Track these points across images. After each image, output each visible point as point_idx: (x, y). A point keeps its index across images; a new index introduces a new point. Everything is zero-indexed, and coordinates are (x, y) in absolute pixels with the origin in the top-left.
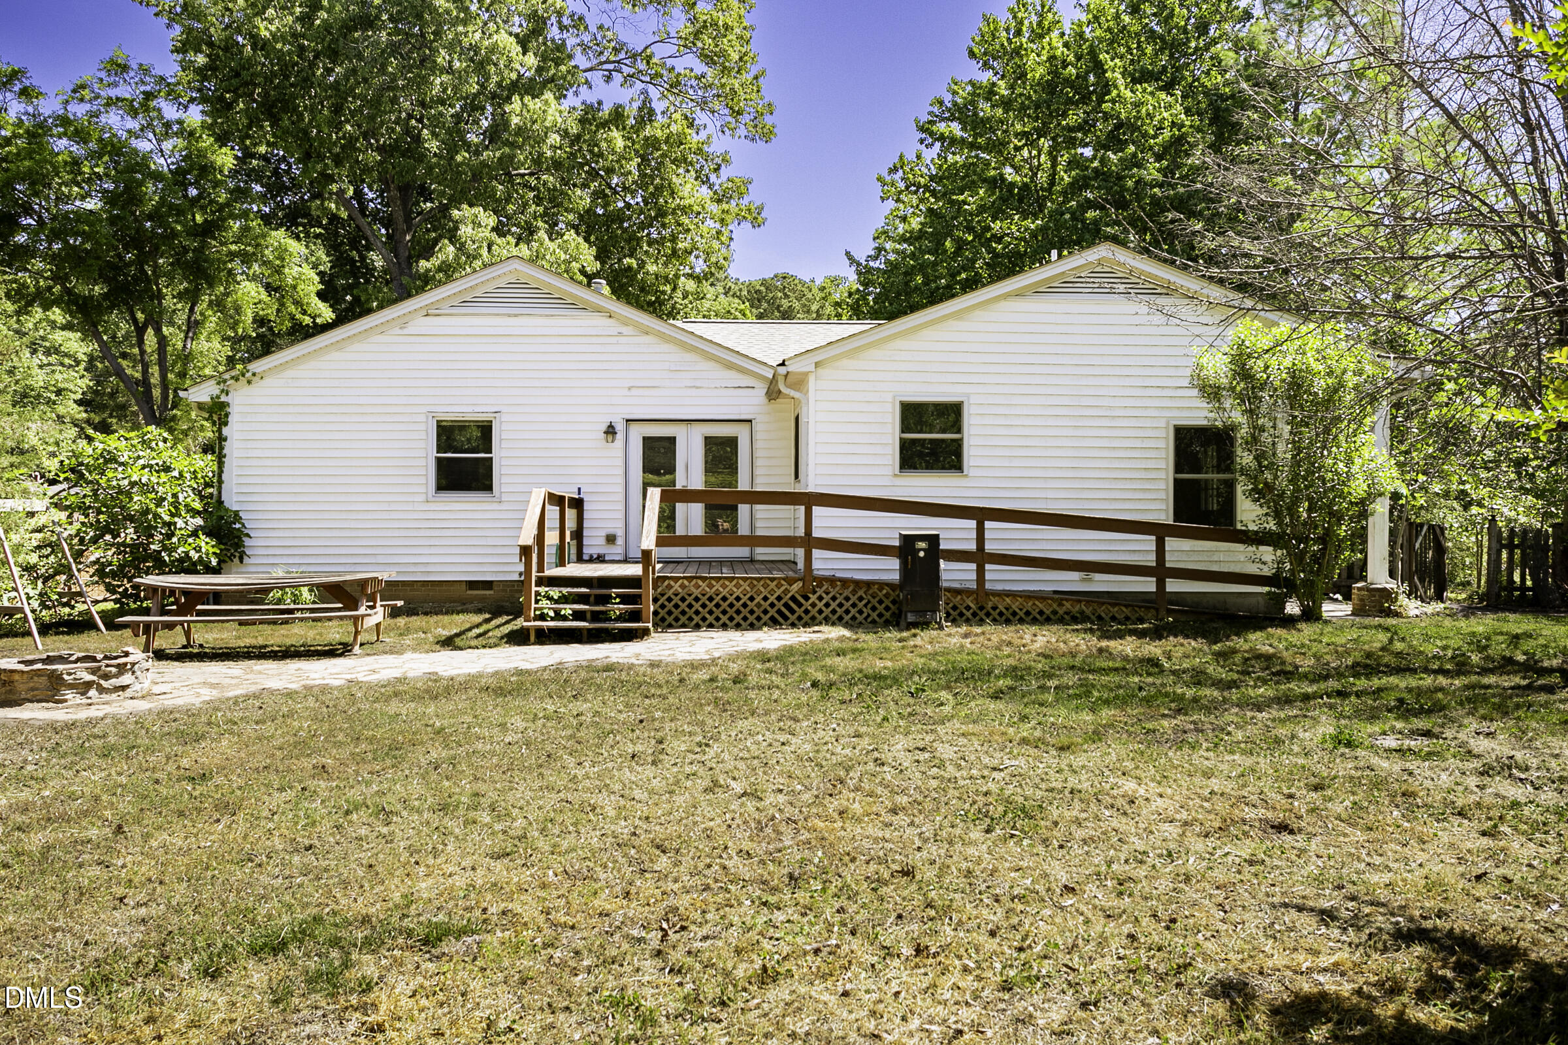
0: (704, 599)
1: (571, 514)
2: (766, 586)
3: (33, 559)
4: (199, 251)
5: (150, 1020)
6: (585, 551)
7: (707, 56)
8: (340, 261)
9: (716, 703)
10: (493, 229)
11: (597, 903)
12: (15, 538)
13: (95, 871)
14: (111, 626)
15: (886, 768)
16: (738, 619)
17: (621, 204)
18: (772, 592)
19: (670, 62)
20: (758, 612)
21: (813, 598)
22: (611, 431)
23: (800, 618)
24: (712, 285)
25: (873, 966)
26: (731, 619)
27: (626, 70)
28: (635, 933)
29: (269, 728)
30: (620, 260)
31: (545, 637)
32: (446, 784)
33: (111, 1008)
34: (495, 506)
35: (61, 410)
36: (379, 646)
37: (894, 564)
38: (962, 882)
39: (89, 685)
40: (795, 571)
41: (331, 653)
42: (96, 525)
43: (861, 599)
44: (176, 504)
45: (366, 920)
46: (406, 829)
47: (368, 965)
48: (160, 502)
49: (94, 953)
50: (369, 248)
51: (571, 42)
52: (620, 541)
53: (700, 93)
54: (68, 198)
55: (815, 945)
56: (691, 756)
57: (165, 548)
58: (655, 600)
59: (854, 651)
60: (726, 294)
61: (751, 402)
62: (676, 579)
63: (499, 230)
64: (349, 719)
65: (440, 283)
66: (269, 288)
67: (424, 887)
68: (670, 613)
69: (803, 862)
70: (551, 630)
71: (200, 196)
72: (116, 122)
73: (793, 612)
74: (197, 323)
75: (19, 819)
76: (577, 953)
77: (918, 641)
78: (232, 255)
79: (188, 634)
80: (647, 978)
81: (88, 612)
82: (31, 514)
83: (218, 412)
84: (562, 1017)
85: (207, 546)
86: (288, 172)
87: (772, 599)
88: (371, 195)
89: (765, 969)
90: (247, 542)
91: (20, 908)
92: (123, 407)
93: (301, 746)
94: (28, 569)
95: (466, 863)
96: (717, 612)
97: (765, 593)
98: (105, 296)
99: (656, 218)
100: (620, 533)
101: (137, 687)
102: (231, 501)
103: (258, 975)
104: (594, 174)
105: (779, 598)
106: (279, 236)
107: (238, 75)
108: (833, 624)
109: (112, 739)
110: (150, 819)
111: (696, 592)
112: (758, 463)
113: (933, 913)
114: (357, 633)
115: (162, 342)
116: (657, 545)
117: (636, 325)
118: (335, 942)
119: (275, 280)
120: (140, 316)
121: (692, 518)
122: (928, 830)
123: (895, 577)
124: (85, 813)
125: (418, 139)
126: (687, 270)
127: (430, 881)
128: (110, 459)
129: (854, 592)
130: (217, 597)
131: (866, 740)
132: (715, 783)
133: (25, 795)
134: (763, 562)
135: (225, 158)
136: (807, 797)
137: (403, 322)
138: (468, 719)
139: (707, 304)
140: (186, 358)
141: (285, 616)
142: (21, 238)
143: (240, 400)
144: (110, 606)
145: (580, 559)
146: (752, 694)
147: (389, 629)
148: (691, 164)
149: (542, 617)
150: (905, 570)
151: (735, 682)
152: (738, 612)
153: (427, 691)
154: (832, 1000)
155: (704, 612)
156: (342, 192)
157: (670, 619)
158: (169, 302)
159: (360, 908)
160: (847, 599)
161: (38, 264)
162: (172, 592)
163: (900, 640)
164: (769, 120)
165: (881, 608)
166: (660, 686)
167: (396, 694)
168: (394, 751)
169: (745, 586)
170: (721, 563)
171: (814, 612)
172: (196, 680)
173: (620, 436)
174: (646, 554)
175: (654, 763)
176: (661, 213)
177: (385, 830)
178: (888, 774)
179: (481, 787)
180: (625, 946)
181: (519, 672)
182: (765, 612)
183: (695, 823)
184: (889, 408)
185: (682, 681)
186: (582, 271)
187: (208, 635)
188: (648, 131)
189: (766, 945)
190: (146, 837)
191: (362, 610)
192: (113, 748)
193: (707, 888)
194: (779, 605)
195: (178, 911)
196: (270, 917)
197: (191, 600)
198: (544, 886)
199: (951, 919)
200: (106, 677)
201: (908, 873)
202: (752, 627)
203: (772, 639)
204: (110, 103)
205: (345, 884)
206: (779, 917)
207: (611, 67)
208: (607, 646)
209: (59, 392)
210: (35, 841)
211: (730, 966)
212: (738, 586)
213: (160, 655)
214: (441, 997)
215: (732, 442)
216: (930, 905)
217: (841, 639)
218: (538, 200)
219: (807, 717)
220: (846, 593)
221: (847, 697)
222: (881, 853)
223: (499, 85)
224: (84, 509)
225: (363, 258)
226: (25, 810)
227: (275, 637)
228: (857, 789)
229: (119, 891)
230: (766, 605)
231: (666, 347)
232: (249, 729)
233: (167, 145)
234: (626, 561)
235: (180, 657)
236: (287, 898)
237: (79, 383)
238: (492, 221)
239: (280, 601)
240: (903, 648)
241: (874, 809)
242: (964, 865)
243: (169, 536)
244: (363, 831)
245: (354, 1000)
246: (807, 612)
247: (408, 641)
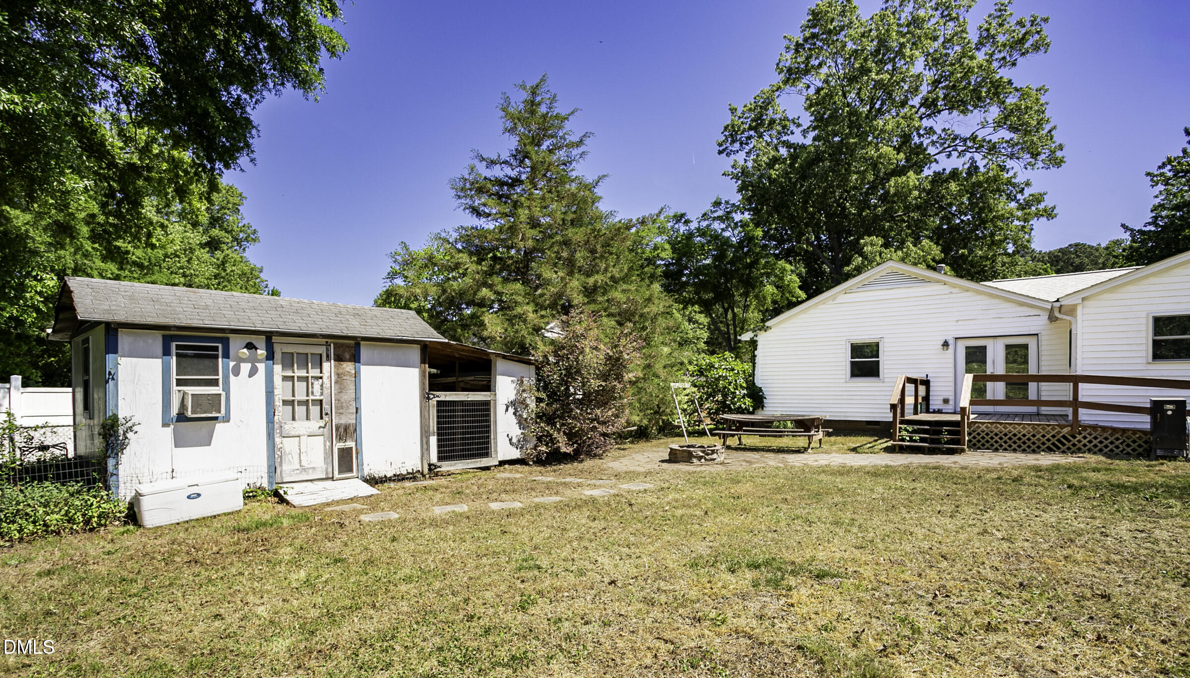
0: (1001, 435)
1: (922, 390)
2: (1044, 429)
3: (685, 406)
4: (749, 274)
5: (709, 582)
6: (931, 407)
7: (1014, 128)
8: (811, 270)
9: (998, 491)
10: (881, 246)
11: (902, 576)
12: (679, 398)
13: (697, 526)
14: (713, 435)
15: (1109, 538)
16: (1024, 447)
17: (958, 221)
18: (1048, 432)
19: (988, 138)
20: (1038, 443)
21: (1079, 437)
22: (946, 344)
23: (1069, 449)
24: (1022, 256)
25: (1063, 638)
26: (1019, 446)
27: (960, 149)
28: (920, 593)
29: (766, 481)
30: (957, 251)
31: (902, 450)
32: (840, 513)
33: (698, 575)
34: (881, 384)
35: (699, 346)
36: (820, 450)
37: (1147, 418)
38: (1149, 610)
39: (701, 457)
40: (1067, 421)
41: (798, 451)
42: (706, 393)
43: (1117, 439)
44: (736, 385)
45: (793, 563)
46: (818, 529)
47: (792, 581)
48: (730, 383)
49: (693, 555)
50: (823, 263)
51: (926, 142)
52: (952, 402)
53: (1009, 150)
54: (701, 260)
55: (1026, 620)
56: (974, 516)
57: (732, 403)
58: (969, 434)
59: (1107, 470)
60: (1032, 261)
61: (1038, 323)
62: (983, 423)
63: (886, 245)
64: (801, 480)
65: (855, 276)
66: (777, 287)
67: (821, 555)
68: (979, 441)
69: (1031, 578)
70: (907, 446)
71: (749, 251)
72: (717, 226)
73: (1064, 445)
74: (748, 306)
75: (674, 504)
76: (887, 595)
77: (1164, 468)
78: (762, 275)
79: (740, 439)
80: (922, 614)
81: (704, 429)
82: (685, 389)
83: (753, 343)
84: (874, 620)
85: (748, 401)
86: (786, 234)
87: (1048, 436)
88: (824, 238)
89: (989, 623)
90: (765, 401)
91: (672, 535)
92: (720, 344)
93: (778, 490)
94: (684, 410)
95: (843, 548)
96: (1010, 442)
97: (1043, 432)
98: (713, 298)
99: (979, 225)
100: (952, 398)
101: (718, 460)
102: (758, 382)
103: (749, 575)
104: (941, 208)
105: (1053, 436)
106: (782, 263)
107: (763, 196)
108: (1095, 453)
109: (707, 479)
110: (717, 510)
111: (996, 431)
112: (1042, 358)
113: (1118, 621)
114: (810, 443)
115: (734, 315)
116: (970, 404)
117: (961, 287)
118: (779, 569)
119: (780, 284)
120: (726, 305)
121: (996, 390)
122: (1132, 577)
123: (1148, 426)
124: (696, 505)
125: (844, 208)
126: (1002, 251)
127: (824, 553)
128: (711, 366)
129: (1112, 435)
130: (753, 424)
131: (1098, 521)
132: (985, 531)
133: (677, 496)
134: (1045, 415)
135: (759, 233)
136: (1046, 546)
137: (834, 298)
138: (855, 485)
139: (1018, 268)
140: (744, 321)
141: (779, 434)
142: (684, 279)
143: (762, 338)
144: (712, 426)
145: (928, 411)
146: (1023, 488)
147: (826, 442)
148: (1003, 191)
149: (903, 440)
150: (1154, 422)
151: (1013, 481)
152: (1024, 443)
153: (838, 472)
154: (1030, 649)
155: (1001, 442)
156: (808, 239)
157: (979, 445)
158: (737, 298)
159: (792, 558)
160: (1106, 439)
161: (690, 289)
162: (734, 421)
163: (1148, 466)
164: (1059, 154)
165: (1134, 446)
166: (965, 479)
167: (824, 472)
168: (818, 496)
169: (1030, 428)
170: (1016, 415)
171: (1080, 445)
172: (741, 458)
173: (951, 347)
174: (963, 409)
175: (951, 516)
176: (983, 222)
177: (808, 529)
178: (1109, 541)
179: (856, 516)
180: (913, 597)
181: (887, 466)
182: (1044, 444)
183: (967, 549)
184: (1144, 321)
185: (979, 477)
186: (933, 260)
187: (749, 440)
188: (974, 179)
189: (994, 613)
190: (715, 517)
191: (812, 433)
192: (707, 482)
193: (966, 580)
194: (1054, 440)
195: (724, 546)
196: (756, 555)
197: (740, 426)
198: (877, 564)
199: (1131, 627)
200: (708, 454)
201: (1106, 597)
202: (1034, 452)
203: (1046, 460)
204: (714, 219)
205: (788, 548)
206: (1007, 602)
207: (951, 149)
208: (939, 456)
209: (698, 339)
210: (679, 512)
211: (969, 618)
212: (1024, 428)
213: (729, 448)
214: (820, 599)
215: (1025, 347)
216: (1117, 616)
217: (1098, 462)
218: (908, 227)
219: (1057, 504)
220: (1105, 435)
221: (1092, 495)
222: (1089, 583)
223: (885, 173)
224: (703, 387)
225: (820, 268)
226: (677, 501)
227: (776, 442)
228: (1082, 547)
229: (705, 535)
230: (1044, 440)
231: (980, 297)
232: (759, 480)
233: (736, 232)
234: (955, 413)
235: (736, 449)
236: (764, 549)
237: (705, 335)
238: (880, 241)
239: (778, 427)
240: (1149, 471)
241: (1092, 559)
242: (1153, 600)
243: (733, 398)
244: (798, 528)
245: (784, 592)
246: (1074, 445)
247: (834, 448)
